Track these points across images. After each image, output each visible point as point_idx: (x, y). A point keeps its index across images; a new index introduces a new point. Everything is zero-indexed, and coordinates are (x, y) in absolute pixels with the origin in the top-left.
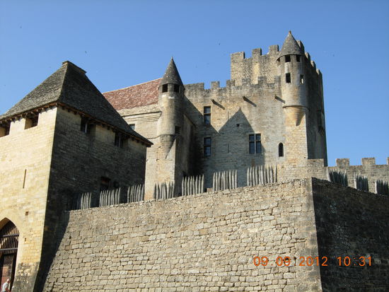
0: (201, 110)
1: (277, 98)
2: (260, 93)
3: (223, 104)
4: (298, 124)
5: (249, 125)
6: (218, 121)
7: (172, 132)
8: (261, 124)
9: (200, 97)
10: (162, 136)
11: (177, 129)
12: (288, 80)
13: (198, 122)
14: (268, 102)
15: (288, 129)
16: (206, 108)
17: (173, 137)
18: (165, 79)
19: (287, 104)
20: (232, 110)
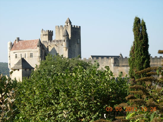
0: (47, 47)
1: (62, 45)
2: (59, 44)
3: (51, 46)
4: (66, 51)
5: (56, 51)
6: (50, 50)
7: (40, 55)
8: (59, 51)
9: (46, 44)
10: (38, 56)
11: (41, 55)
12: (64, 41)
13: (46, 50)
14: (60, 46)
15: (64, 52)
16: (48, 47)
17: (40, 57)
18: (38, 44)
19: (64, 47)
20: (53, 47)
